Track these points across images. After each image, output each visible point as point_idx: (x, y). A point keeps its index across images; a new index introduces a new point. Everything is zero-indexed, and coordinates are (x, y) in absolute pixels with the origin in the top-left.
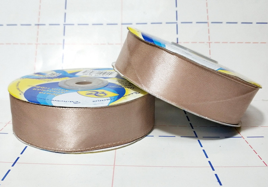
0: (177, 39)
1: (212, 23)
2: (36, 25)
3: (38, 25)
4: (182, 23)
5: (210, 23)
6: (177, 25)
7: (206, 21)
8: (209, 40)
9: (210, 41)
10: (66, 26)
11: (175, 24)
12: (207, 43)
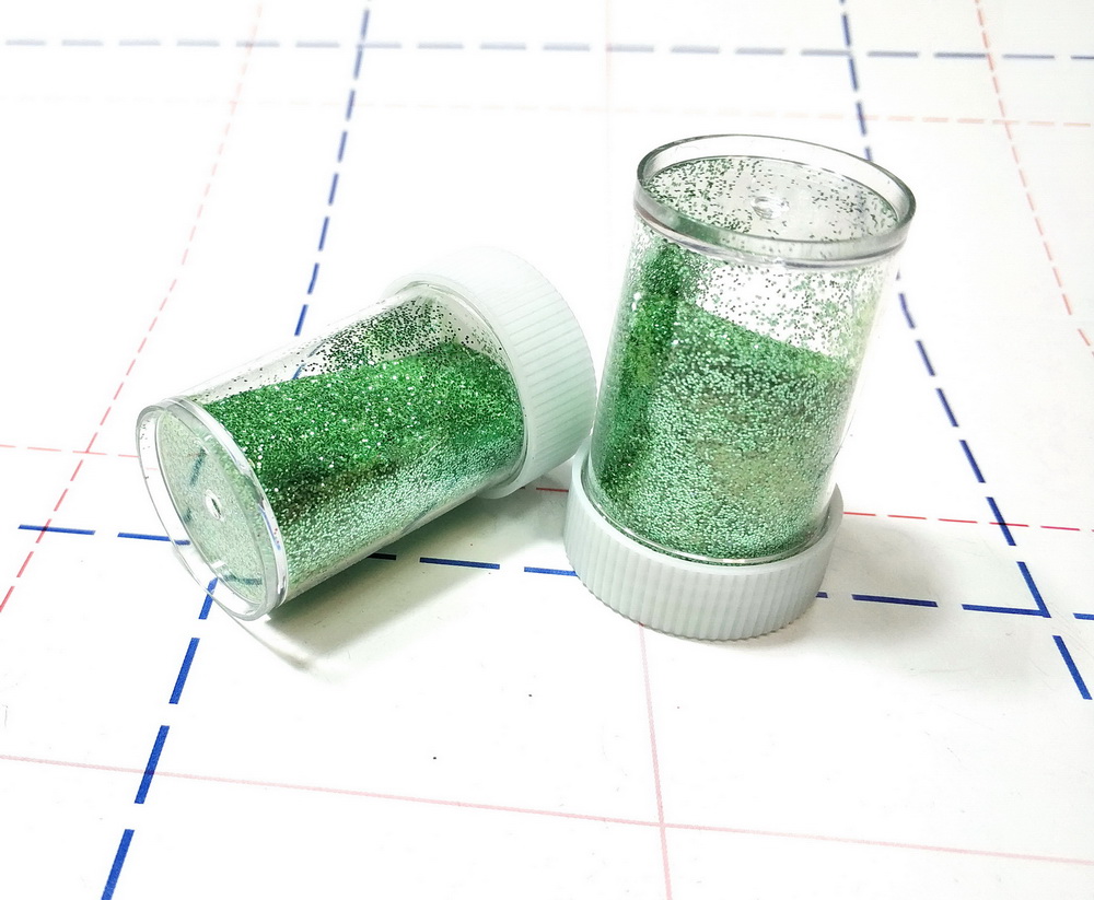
0: (859, 107)
1: (1008, 56)
2: (239, 44)
3: (249, 45)
4: (873, 54)
5: (997, 58)
6: (852, 63)
7: (982, 50)
8: (1003, 114)
9: (1007, 118)
10: (367, 53)
11: (844, 61)
12: (995, 122)
